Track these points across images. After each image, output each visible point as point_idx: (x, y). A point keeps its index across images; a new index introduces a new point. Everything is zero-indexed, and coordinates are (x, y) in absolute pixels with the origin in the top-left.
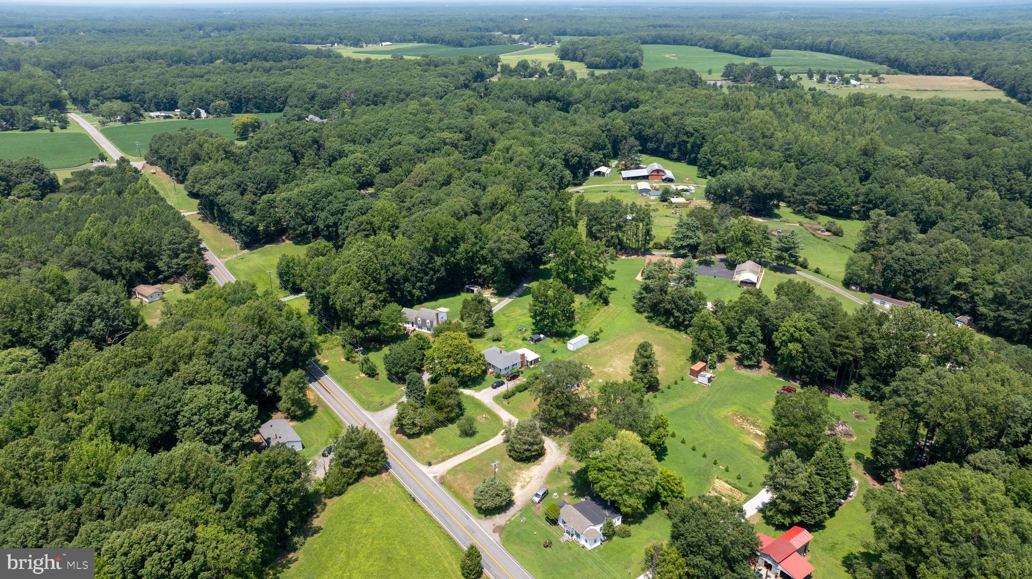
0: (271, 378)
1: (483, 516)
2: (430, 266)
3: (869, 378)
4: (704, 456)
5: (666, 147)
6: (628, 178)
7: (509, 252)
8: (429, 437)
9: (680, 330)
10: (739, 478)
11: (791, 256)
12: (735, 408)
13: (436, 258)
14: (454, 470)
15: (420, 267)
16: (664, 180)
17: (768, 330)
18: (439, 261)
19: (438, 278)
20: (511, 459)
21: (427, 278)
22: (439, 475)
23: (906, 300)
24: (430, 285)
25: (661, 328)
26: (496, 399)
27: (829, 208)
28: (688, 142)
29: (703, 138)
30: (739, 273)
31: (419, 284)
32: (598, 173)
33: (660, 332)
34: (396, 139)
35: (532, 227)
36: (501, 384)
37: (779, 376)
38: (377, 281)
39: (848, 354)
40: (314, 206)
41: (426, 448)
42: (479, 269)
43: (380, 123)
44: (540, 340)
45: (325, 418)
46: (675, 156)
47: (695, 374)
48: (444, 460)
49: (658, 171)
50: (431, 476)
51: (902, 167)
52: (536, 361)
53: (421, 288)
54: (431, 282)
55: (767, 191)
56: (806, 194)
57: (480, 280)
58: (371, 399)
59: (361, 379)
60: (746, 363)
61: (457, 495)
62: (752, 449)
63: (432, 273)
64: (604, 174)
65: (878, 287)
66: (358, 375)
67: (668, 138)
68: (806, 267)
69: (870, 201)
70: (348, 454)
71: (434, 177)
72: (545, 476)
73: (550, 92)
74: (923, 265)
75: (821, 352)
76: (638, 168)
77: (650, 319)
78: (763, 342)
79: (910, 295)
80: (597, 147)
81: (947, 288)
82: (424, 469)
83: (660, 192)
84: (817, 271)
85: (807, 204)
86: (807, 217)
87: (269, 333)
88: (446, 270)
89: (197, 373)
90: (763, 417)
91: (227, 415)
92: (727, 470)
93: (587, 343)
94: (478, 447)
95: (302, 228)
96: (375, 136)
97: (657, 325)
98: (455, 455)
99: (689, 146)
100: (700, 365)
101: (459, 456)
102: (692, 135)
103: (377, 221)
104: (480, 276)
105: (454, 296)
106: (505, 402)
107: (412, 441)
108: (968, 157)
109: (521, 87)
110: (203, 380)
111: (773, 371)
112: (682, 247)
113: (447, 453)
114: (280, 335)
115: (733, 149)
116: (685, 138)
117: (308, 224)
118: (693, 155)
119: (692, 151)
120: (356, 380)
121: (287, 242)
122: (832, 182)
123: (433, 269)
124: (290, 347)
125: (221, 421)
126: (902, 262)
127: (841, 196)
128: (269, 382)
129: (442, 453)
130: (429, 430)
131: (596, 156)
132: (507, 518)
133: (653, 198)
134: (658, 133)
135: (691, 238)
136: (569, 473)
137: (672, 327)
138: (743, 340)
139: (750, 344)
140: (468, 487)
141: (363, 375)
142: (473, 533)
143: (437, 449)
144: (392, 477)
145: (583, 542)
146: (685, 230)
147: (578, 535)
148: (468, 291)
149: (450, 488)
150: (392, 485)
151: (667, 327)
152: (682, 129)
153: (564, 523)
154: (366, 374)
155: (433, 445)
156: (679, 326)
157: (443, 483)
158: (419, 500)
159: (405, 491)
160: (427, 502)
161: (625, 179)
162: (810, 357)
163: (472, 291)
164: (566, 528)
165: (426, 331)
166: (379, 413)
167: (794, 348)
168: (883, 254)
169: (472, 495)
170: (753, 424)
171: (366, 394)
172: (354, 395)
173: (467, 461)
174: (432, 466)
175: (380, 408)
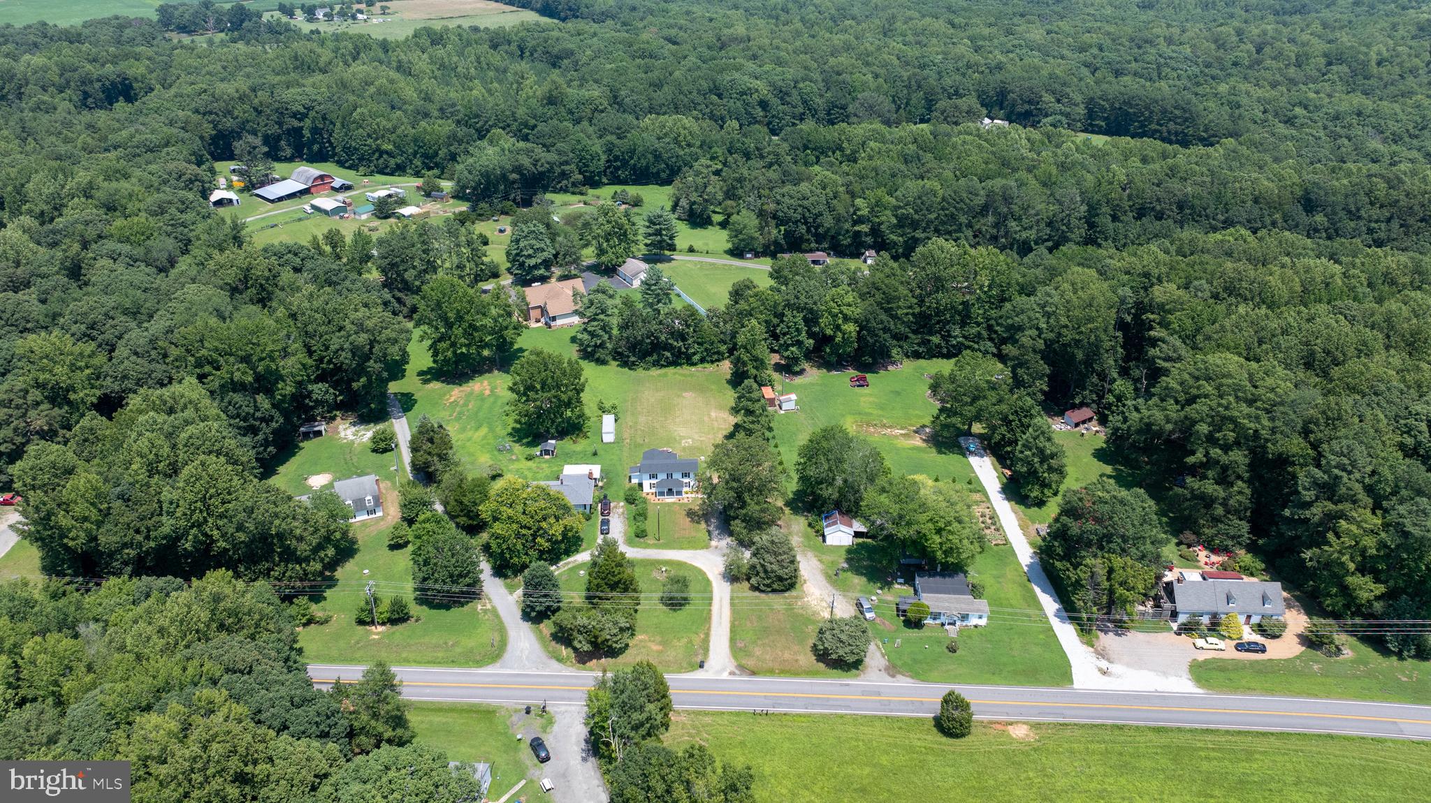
8: (641, 636)
9: (680, 365)
16: (340, 190)
20: (772, 596)
22: (732, 668)
25: (655, 372)
26: (630, 543)
27: (587, 177)
28: (301, 128)
29: (324, 118)
32: (221, 203)
33: (665, 375)
37: (829, 370)
41: (662, 651)
42: (311, 392)
44: (556, 448)
45: (437, 719)
47: (772, 402)
48: (706, 650)
50: (725, 676)
51: (602, 111)
52: (604, 474)
57: (320, 410)
58: (458, 649)
59: (384, 635)
61: (791, 671)
62: (919, 449)
66: (370, 633)
69: (616, 158)
74: (820, 208)
75: (882, 322)
76: (272, 181)
78: (808, 336)
81: (847, 226)
83: (371, 206)
84: (691, 250)
85: (569, 175)
86: (573, 193)
90: (882, 416)
94: (715, 609)
97: (648, 369)
98: (707, 635)
99: (307, 133)
101: (713, 633)
102: (305, 116)
104: (319, 403)
107: (622, 659)
111: (819, 368)
112: (536, 266)
116: (295, 123)
120: (378, 642)
122: (579, 142)
126: (800, 210)
127: (592, 158)
129: (690, 643)
137: (671, 364)
138: (789, 342)
139: (799, 343)
140: (787, 655)
141: (380, 629)
142: (879, 694)
143: (675, 642)
144: (688, 712)
145: (974, 621)
146: (534, 242)
147: (964, 617)
148: (306, 436)
149: (771, 672)
150: (708, 720)
151: (663, 366)
152: (282, 112)
153: (936, 616)
154: (383, 624)
155: (664, 643)
156: (680, 358)
157: (753, 673)
158: (771, 710)
159: (738, 714)
160: (780, 705)
161: (272, 201)
162: (872, 332)
163: (319, 433)
164: (938, 622)
165: (365, 517)
166: (507, 656)
167: (851, 328)
168: (772, 206)
169: (807, 659)
170: (884, 426)
171: (437, 647)
172: (418, 663)
173: (731, 631)
174: (706, 665)
175: (496, 651)
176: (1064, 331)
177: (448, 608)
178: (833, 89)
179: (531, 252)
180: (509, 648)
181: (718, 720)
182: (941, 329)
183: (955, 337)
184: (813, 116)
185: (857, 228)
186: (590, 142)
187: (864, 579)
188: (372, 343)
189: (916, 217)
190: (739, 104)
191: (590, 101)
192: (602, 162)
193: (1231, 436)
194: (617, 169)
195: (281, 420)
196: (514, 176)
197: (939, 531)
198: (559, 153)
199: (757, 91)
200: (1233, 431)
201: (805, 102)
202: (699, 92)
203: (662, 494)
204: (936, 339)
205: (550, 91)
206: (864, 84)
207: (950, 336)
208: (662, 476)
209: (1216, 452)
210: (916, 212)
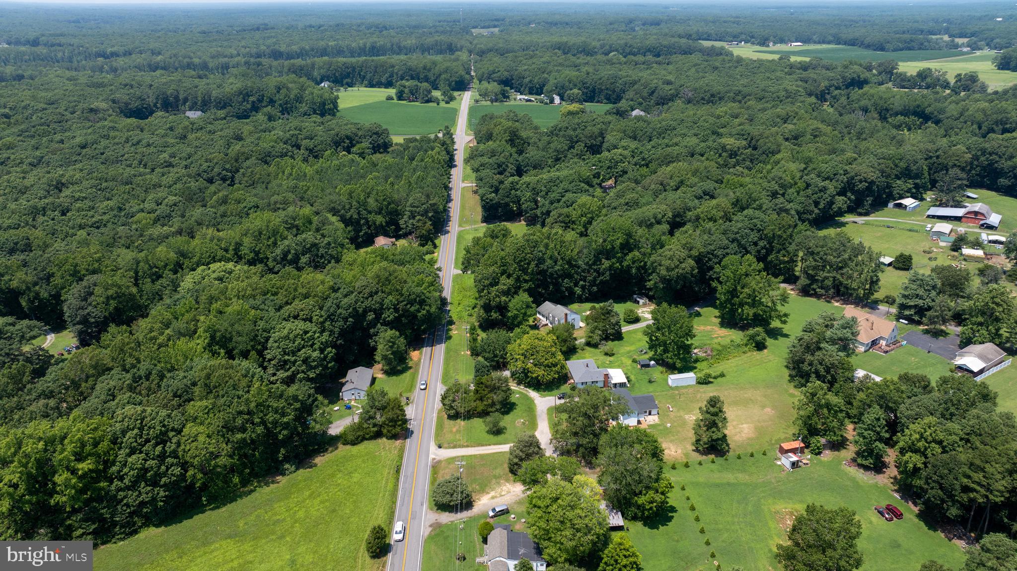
1: (435, 508)
4: (708, 543)
6: (934, 217)
8: (463, 422)
13: (603, 261)
14: (455, 459)
16: (979, 226)
19: (602, 281)
21: (591, 278)
24: (592, 286)
30: (962, 354)
31: (581, 283)
35: (712, 247)
44: (648, 365)
48: (454, 447)
49: (980, 213)
50: (432, 457)
52: (619, 385)
53: (583, 287)
54: (593, 283)
59: (464, 355)
60: (864, 461)
61: (434, 481)
63: (596, 274)
64: (907, 207)
66: (465, 351)
76: (956, 206)
77: (792, 378)
80: (906, 174)
83: (957, 239)
88: (611, 274)
93: (695, 382)
98: (467, 446)
100: (795, 444)
101: (470, 449)
106: (555, 414)
107: (447, 421)
109: (881, 98)
110: (304, 317)
112: (909, 307)
113: (462, 442)
114: (398, 297)
120: (459, 355)
121: (522, 222)
124: (406, 311)
129: (459, 441)
131: (900, 185)
132: (453, 519)
133: (942, 244)
135: (922, 298)
141: (469, 353)
143: (458, 436)
144: (403, 446)
148: (633, 300)
149: (435, 473)
150: (397, 452)
155: (458, 431)
157: (434, 467)
160: (407, 477)
161: (930, 217)
163: (638, 302)
172: (446, 367)
174: (441, 449)
181: (395, 456)
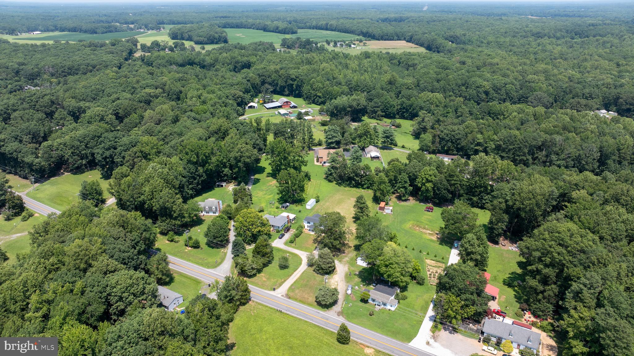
0: (141, 261)
1: (326, 309)
2: (197, 173)
3: (465, 195)
4: (413, 249)
5: (280, 88)
6: (270, 108)
7: (249, 157)
8: (262, 274)
9: (359, 188)
10: (435, 256)
11: (391, 140)
12: (411, 222)
13: (199, 168)
14: (291, 288)
15: (190, 175)
16: (291, 108)
17: (412, 179)
18: (201, 170)
19: (202, 181)
20: (319, 275)
21: (196, 181)
22: (284, 294)
23: (453, 155)
24: (197, 186)
25: (348, 188)
26: (286, 244)
27: (386, 114)
28: (293, 84)
29: (302, 81)
30: (369, 152)
31: (190, 186)
32: (251, 107)
33: (350, 190)
34: (115, 96)
36: (283, 235)
37: (420, 202)
38: (174, 187)
39: (457, 184)
40: (86, 146)
41: (264, 281)
42: (223, 171)
43: (98, 87)
44: (287, 206)
45: (183, 279)
46: (287, 93)
47: (382, 209)
48: (280, 285)
49: (287, 102)
50: (279, 296)
51: (410, 89)
52: (294, 218)
53: (192, 189)
54: (198, 184)
55: (359, 107)
56: (375, 107)
57: (226, 178)
58: (206, 261)
59: (190, 251)
60: (403, 199)
61: (303, 301)
62: (432, 241)
63: (198, 177)
64: (254, 107)
65: (438, 150)
66: (186, 249)
67: (281, 83)
68: (396, 146)
69: (404, 108)
70: (231, 294)
71: (164, 118)
72: (344, 279)
73: (190, 59)
74: (460, 136)
75: (444, 185)
76: (272, 102)
77: (339, 184)
78: (410, 185)
79: (455, 152)
80: (247, 91)
81: (472, 146)
82: (272, 293)
83: (296, 114)
84: (403, 147)
85: (377, 112)
86: (377, 120)
87: (131, 232)
88: (206, 175)
89: (108, 265)
90: (427, 224)
91: (144, 288)
92: (428, 254)
93: (315, 203)
94: (295, 273)
95: (79, 162)
96: (97, 95)
97: (345, 187)
98: (285, 281)
99: (294, 86)
100: (382, 204)
101: (288, 281)
102: (295, 80)
103: (146, 149)
104: (225, 175)
105: (211, 191)
106: (293, 245)
107: (251, 279)
108: (438, 81)
109: (171, 57)
110: (113, 269)
111: (416, 200)
112: (332, 143)
113: (280, 281)
114: (138, 231)
115: (322, 87)
116: (291, 82)
117: (82, 159)
118: (297, 92)
119: (296, 89)
120: (186, 252)
121: (66, 174)
122: (386, 99)
123: (198, 175)
125: (143, 293)
126: (449, 136)
127: (391, 107)
128: (141, 264)
129: (277, 281)
130: (259, 271)
131: (247, 96)
132: (340, 307)
133: (293, 118)
134: (274, 80)
135: (336, 137)
136: (355, 275)
137: (354, 187)
138: (401, 186)
139: (405, 188)
140: (306, 296)
141: (190, 248)
142: (327, 320)
143: (272, 280)
144: (257, 302)
145: (388, 307)
146: (333, 133)
147: (385, 304)
148: (218, 186)
149: (296, 299)
150: (260, 307)
151: (351, 187)
152: (288, 77)
153: (374, 300)
154: (191, 247)
155: (268, 279)
156: (358, 185)
157: (290, 298)
158: (283, 311)
159: (271, 308)
160: (289, 311)
161: (268, 109)
162: (438, 189)
163: (222, 186)
164: (374, 303)
165: (212, 214)
166: (218, 268)
167: (429, 185)
168: (439, 133)
169: (312, 299)
170: (425, 228)
171: (201, 259)
172: (192, 262)
173: (295, 282)
174: (276, 290)
175: (216, 265)
176: (517, 203)
177: (213, 248)
178: (524, 89)
179: (330, 137)
180: (221, 265)
181: (264, 308)
182: (479, 195)
183: (485, 200)
184: (511, 101)
185: (476, 148)
186: (391, 100)
187: (360, 280)
188: (241, 157)
189: (504, 146)
190: (474, 91)
191: (406, 84)
192: (395, 109)
193: (548, 260)
194: (404, 112)
195: (206, 177)
196: (349, 109)
197: (386, 266)
198: (376, 103)
199: (484, 87)
200: (550, 258)
201: (507, 94)
202: (456, 84)
203: (310, 230)
204: (475, 199)
205: (391, 79)
206: (540, 88)
207: (482, 198)
208: (312, 224)
209: (541, 266)
210: (504, 144)
